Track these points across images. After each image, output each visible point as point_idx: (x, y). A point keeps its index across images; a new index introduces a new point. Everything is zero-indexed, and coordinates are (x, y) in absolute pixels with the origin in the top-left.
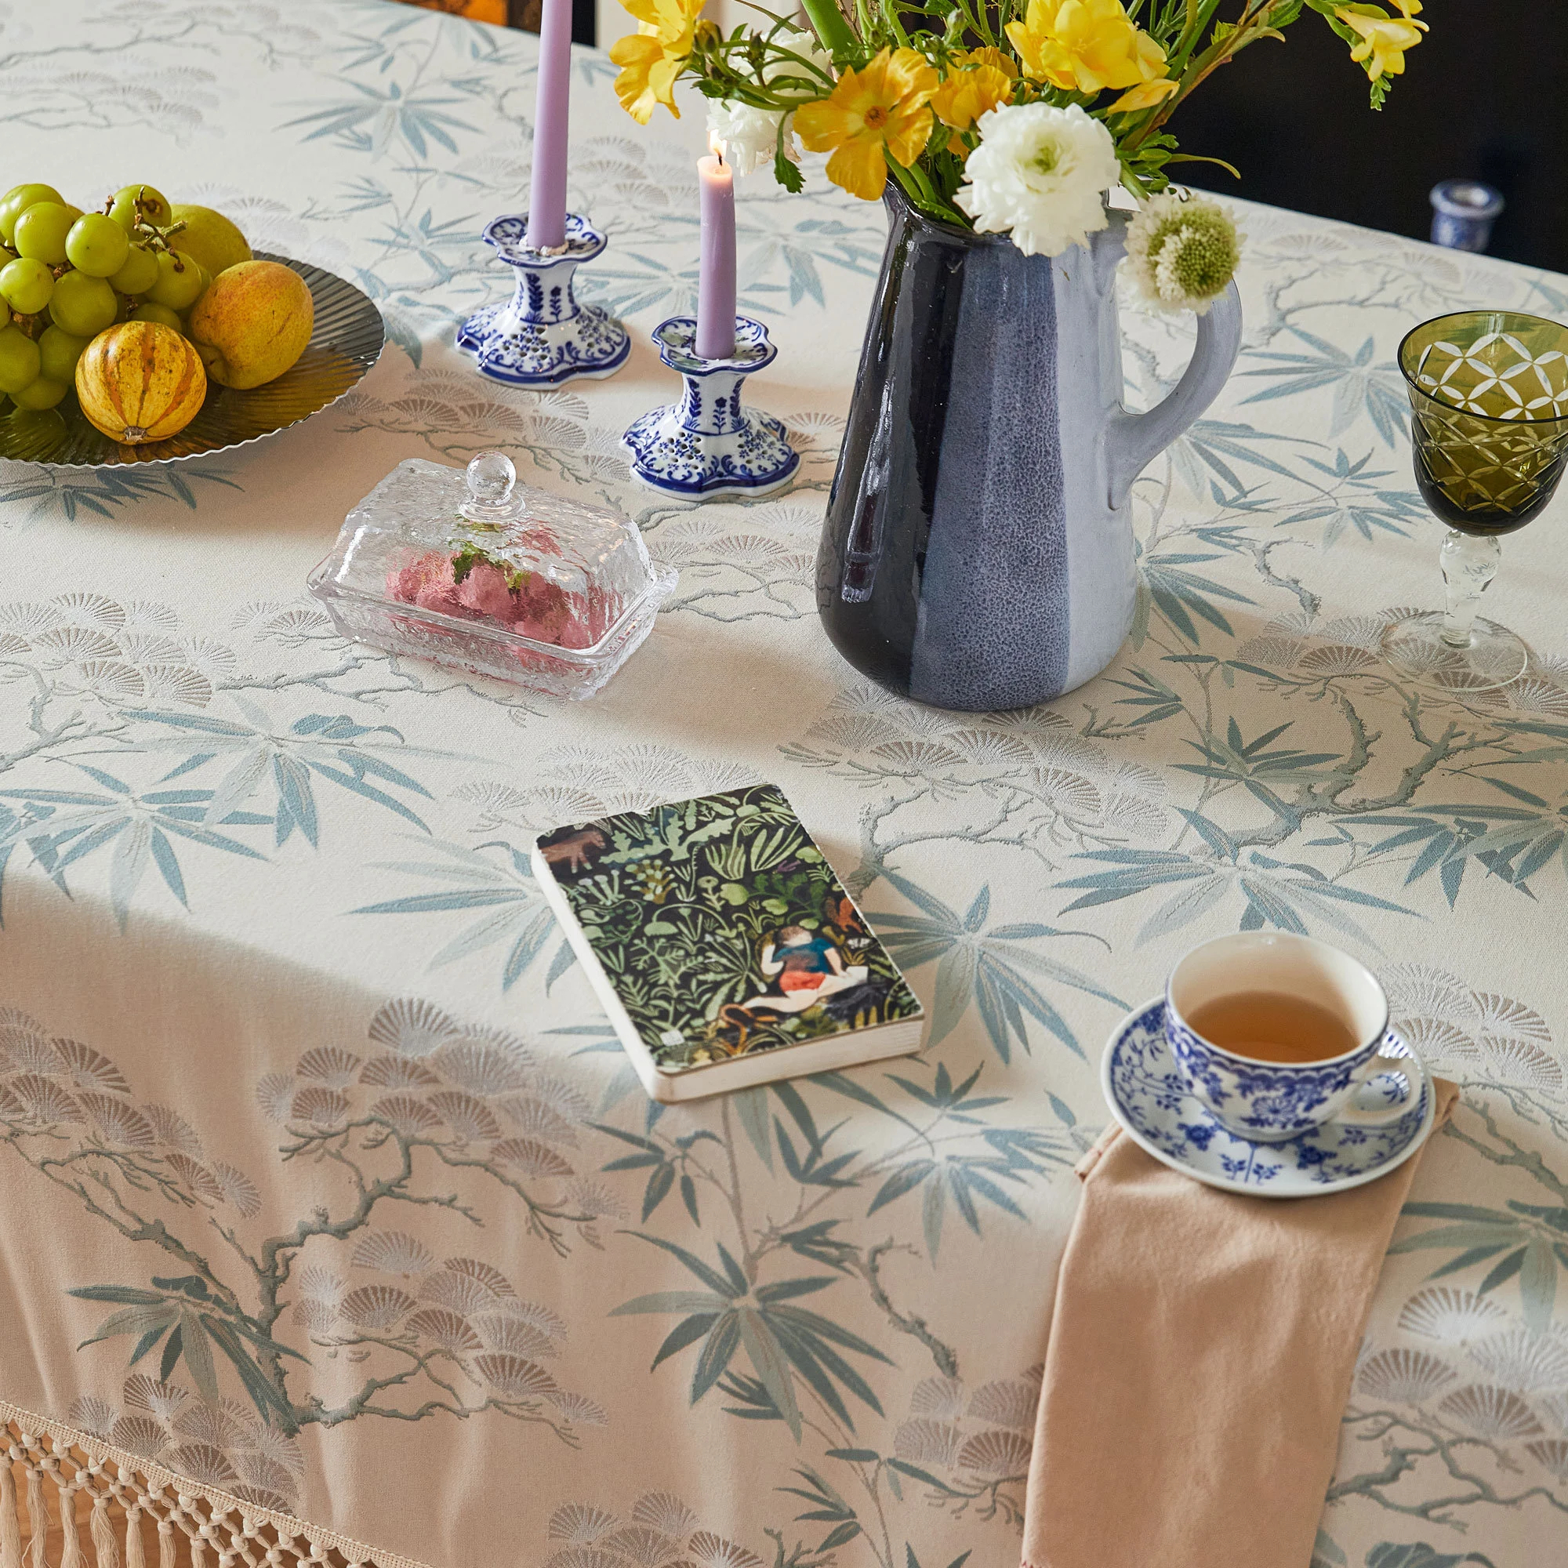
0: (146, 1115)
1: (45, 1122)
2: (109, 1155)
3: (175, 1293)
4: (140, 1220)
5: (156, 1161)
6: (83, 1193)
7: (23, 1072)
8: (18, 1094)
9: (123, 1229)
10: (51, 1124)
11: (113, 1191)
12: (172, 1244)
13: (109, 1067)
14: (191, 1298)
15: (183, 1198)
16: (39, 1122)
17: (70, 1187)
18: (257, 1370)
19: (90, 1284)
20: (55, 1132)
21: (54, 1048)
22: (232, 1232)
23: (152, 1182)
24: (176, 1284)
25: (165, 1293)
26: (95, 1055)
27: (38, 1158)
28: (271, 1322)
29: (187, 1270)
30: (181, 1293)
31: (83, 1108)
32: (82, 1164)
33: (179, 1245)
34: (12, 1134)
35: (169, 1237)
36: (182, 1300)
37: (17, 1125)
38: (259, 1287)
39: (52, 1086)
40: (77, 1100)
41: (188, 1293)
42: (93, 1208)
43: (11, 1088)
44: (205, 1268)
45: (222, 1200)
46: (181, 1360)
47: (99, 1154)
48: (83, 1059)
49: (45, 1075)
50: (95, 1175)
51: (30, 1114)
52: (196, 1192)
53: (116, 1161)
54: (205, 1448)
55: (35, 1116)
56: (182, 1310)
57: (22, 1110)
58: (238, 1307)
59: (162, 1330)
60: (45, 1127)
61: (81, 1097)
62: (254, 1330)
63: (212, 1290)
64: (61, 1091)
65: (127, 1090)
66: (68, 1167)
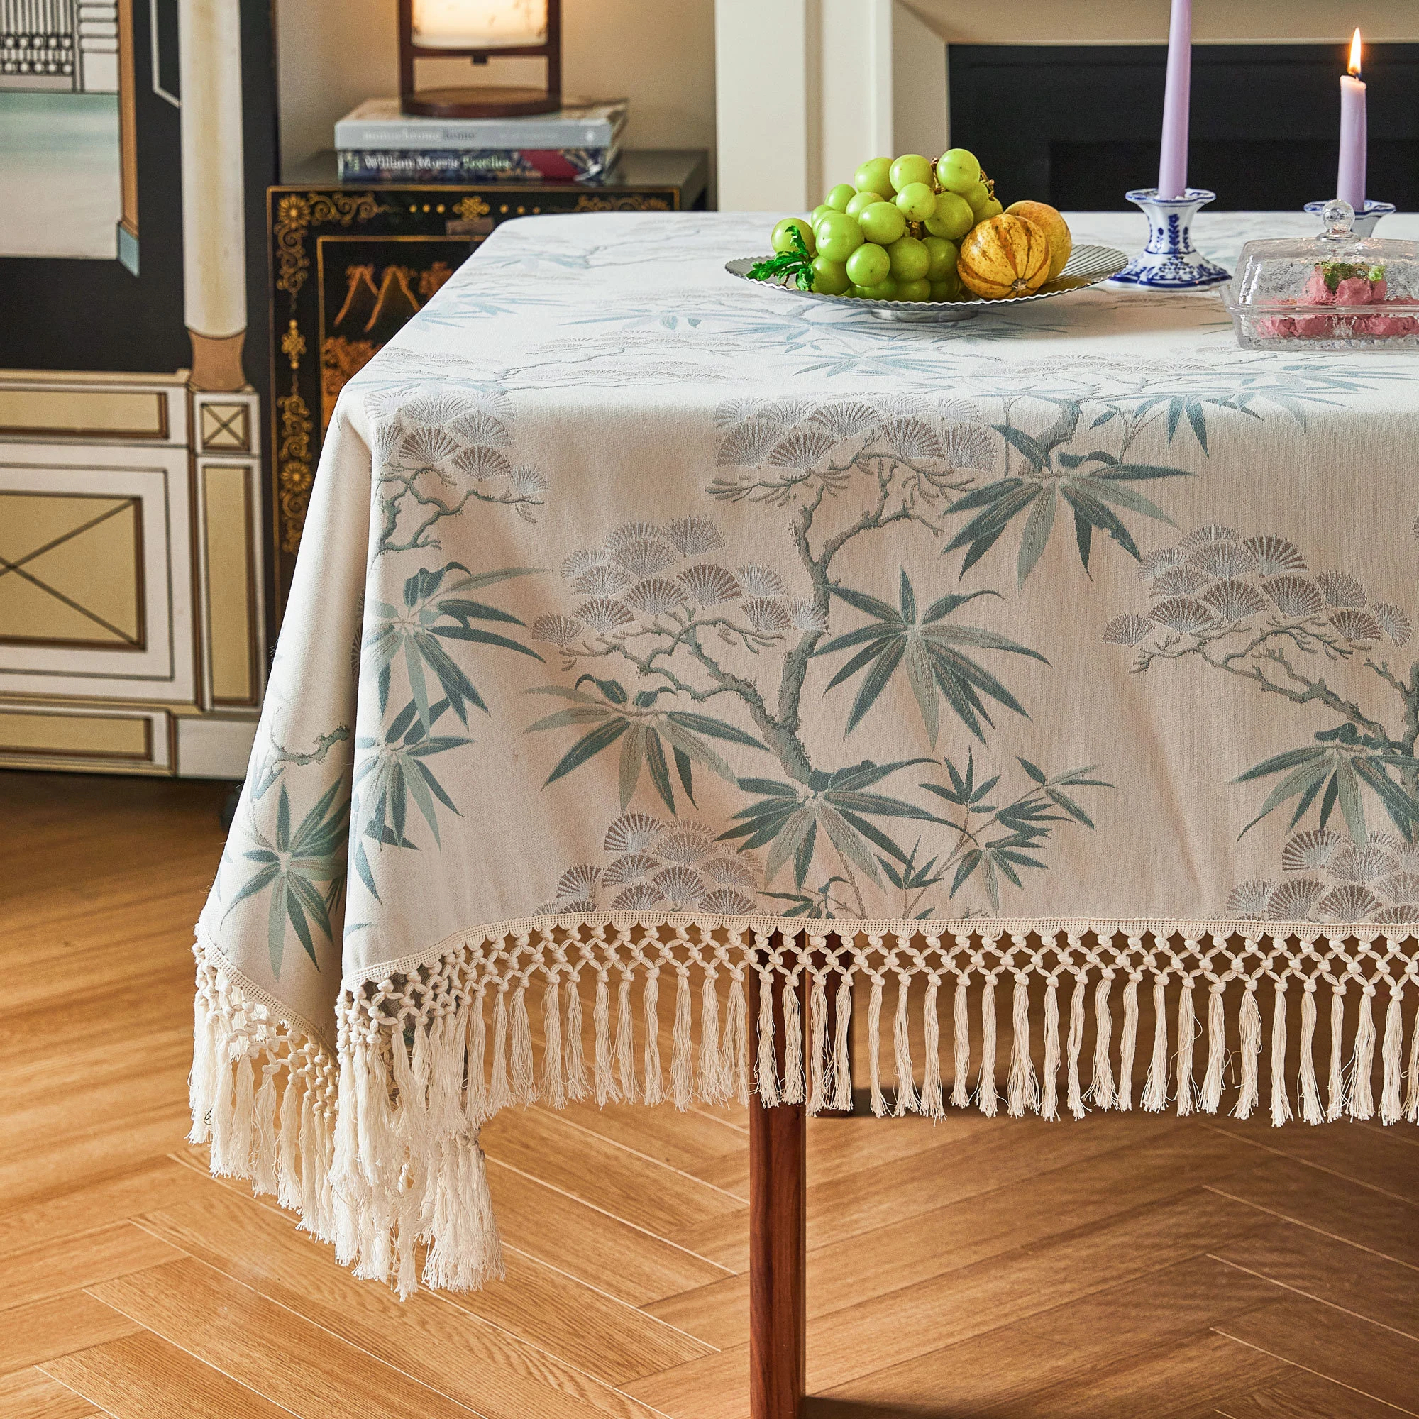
0: (1317, 585)
1: (1231, 621)
2: (1285, 631)
3: (1332, 743)
4: (1308, 683)
5: (1323, 625)
6: (1259, 676)
7: (1214, 582)
8: (1207, 606)
9: (1293, 697)
10: (1236, 621)
11: (1285, 663)
12: (1331, 698)
13: (1291, 550)
14: (1344, 745)
15: (1341, 652)
16: (1226, 622)
17: (1248, 675)
18: (1401, 791)
19: (1260, 761)
20: (1240, 628)
21: (1245, 549)
22: (1385, 666)
23: (1317, 645)
24: (1333, 734)
25: (1325, 744)
26: (1279, 542)
27: (1219, 658)
28: (1413, 739)
29: (1341, 719)
30: (1338, 741)
31: (1266, 597)
32: (1260, 649)
33: (1336, 697)
34: (1200, 644)
35: (1329, 693)
36: (1337, 748)
37: (1205, 634)
38: (1404, 708)
39: (1240, 585)
40: (1262, 591)
41: (1342, 741)
42: (1267, 687)
43: (1201, 602)
44: (1356, 713)
45: (1379, 638)
46: (1336, 805)
47: (1276, 633)
48: (1269, 550)
49: (1233, 578)
50: (1271, 655)
51: (1218, 619)
52: (1355, 642)
53: (1291, 634)
54: (1352, 888)
55: (1222, 620)
56: (1337, 757)
57: (1210, 618)
58: (1385, 738)
59: (1323, 779)
60: (1232, 625)
61: (1264, 586)
62: (1399, 752)
63: (1362, 731)
64: (1247, 587)
65: (1303, 566)
66: (1248, 656)
